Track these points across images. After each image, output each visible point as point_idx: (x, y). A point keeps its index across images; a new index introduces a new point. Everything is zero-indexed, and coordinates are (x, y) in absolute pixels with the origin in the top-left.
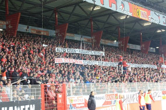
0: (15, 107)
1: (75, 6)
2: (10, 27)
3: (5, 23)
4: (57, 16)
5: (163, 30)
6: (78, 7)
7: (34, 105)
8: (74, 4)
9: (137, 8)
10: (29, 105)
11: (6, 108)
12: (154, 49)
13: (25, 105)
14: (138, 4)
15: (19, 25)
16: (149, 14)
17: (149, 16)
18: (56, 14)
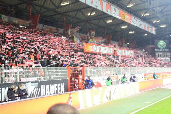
0: (51, 85)
1: (78, 12)
2: (32, 25)
3: (28, 22)
4: (64, 18)
5: (134, 32)
6: (79, 12)
7: (64, 84)
8: (77, 10)
9: (124, 14)
10: (60, 84)
11: (44, 86)
12: (126, 44)
13: (57, 84)
14: (124, 11)
15: (39, 24)
16: (131, 19)
17: (131, 20)
18: (63, 17)
